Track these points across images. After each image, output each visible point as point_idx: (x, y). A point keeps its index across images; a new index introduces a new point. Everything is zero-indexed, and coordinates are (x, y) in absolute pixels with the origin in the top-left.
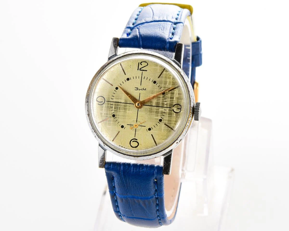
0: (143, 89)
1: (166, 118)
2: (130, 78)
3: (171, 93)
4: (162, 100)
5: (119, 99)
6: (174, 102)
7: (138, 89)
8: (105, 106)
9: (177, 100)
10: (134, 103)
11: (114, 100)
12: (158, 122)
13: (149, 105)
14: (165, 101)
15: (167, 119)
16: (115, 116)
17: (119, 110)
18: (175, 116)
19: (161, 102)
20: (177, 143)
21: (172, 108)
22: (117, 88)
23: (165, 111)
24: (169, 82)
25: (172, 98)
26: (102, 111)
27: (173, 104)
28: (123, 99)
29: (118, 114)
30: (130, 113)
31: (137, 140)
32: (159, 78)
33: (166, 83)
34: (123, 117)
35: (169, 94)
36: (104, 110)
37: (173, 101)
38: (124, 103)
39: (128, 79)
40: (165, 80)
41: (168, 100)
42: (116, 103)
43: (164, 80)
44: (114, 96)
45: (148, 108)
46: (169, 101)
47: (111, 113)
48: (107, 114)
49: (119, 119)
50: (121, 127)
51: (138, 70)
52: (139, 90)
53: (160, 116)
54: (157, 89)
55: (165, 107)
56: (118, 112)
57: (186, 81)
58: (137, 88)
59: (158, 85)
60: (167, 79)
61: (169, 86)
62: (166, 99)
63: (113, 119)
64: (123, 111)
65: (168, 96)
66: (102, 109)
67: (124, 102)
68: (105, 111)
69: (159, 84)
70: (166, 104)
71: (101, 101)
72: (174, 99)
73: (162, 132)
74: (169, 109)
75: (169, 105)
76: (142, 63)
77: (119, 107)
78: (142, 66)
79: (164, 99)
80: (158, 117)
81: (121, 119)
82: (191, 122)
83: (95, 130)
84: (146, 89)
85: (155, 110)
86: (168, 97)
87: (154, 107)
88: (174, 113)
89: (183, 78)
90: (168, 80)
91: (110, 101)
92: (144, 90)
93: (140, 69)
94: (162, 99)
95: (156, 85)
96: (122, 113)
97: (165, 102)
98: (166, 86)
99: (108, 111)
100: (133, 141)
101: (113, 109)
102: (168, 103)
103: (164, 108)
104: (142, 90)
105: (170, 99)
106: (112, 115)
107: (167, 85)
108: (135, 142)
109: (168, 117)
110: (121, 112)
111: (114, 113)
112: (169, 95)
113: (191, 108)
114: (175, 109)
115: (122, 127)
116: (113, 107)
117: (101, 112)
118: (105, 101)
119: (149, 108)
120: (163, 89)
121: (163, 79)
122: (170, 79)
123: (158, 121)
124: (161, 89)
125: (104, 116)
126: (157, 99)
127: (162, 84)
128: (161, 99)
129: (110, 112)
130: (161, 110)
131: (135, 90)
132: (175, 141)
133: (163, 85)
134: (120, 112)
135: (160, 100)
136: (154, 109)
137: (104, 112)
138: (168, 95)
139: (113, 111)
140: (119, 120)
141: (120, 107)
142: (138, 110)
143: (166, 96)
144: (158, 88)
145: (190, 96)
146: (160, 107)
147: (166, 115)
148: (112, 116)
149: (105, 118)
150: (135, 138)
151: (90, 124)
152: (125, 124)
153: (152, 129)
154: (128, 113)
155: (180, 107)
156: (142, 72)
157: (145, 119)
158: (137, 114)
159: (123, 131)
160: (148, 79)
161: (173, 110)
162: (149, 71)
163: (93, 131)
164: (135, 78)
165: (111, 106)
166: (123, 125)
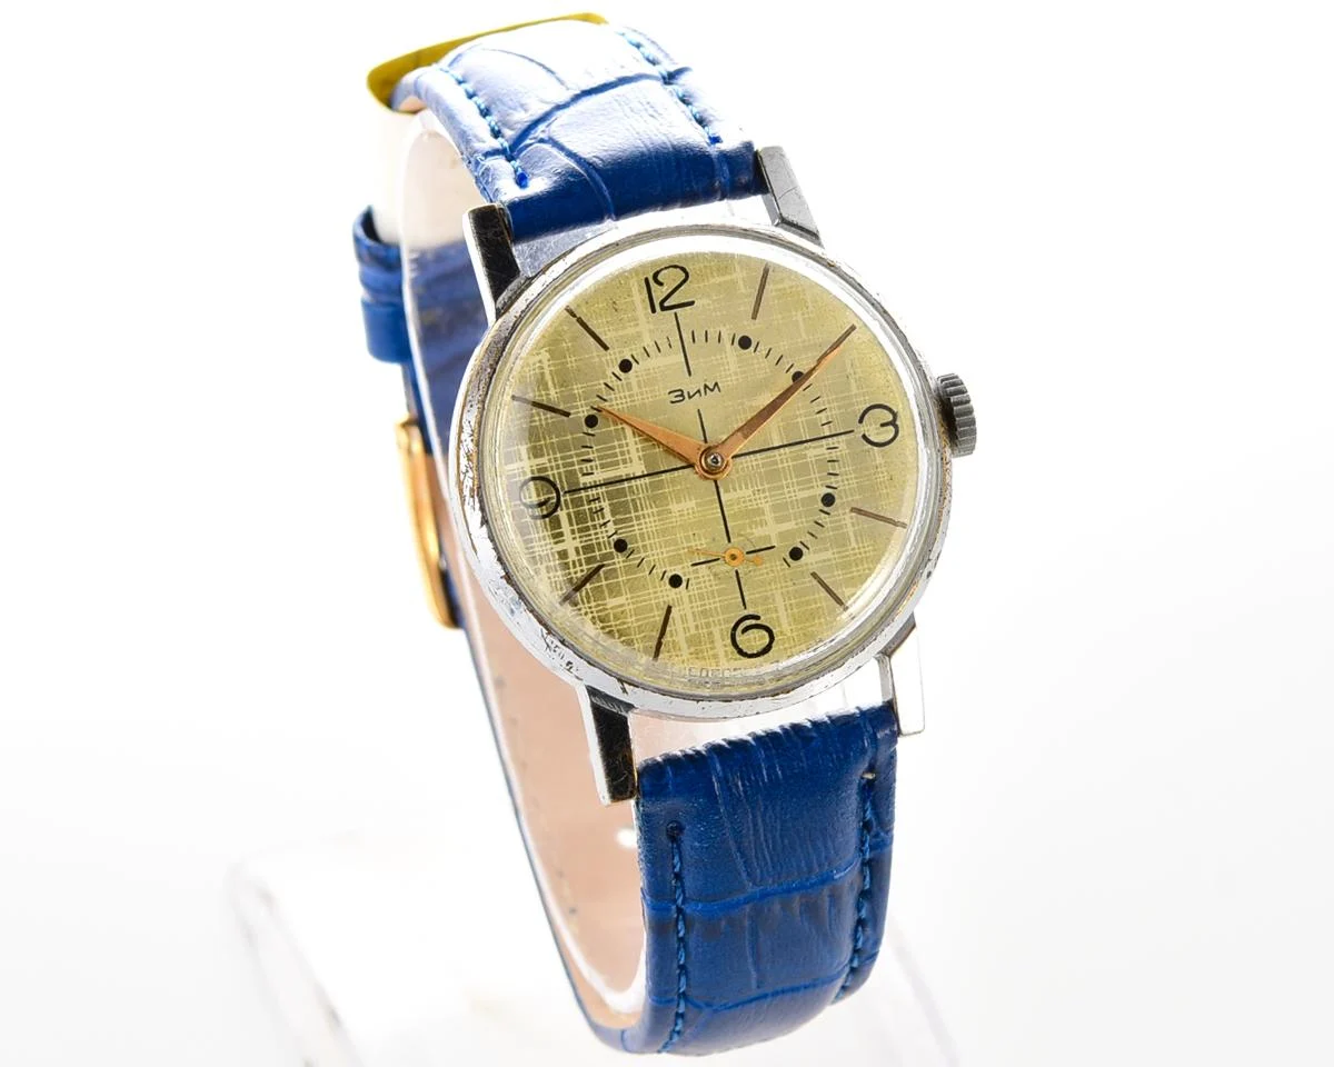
0: (706, 386)
1: (846, 483)
2: (633, 357)
4: (802, 412)
5: (617, 463)
6: (854, 400)
8: (569, 515)
9: (864, 391)
11: (599, 477)
12: (821, 511)
13: (757, 449)
14: (816, 409)
15: (853, 484)
16: (629, 546)
17: (633, 515)
18: (882, 461)
19: (803, 419)
21: (855, 431)
22: (591, 421)
23: (834, 455)
24: (805, 322)
26: (564, 541)
27: (855, 410)
28: (635, 458)
29: (637, 532)
30: (686, 512)
31: (758, 618)
32: (754, 317)
34: (661, 539)
36: (568, 535)
37: (851, 397)
38: (648, 475)
39: (626, 366)
40: (786, 317)
41: (829, 403)
42: (611, 488)
43: (782, 318)
44: (591, 461)
45: (754, 463)
46: (836, 404)
47: (606, 539)
48: (588, 549)
49: (649, 553)
50: (668, 586)
51: (654, 311)
52: (690, 397)
53: (819, 483)
54: (763, 371)
55: (827, 433)
56: (635, 522)
58: (679, 393)
59: (763, 350)
60: (793, 313)
61: (811, 337)
62: (821, 400)
63: (621, 560)
64: (655, 510)
65: (821, 384)
66: (561, 534)
67: (646, 473)
68: (574, 538)
69: (764, 343)
70: (828, 423)
71: (543, 499)
72: (854, 390)
73: (853, 549)
74: (847, 440)
75: (838, 421)
76: (660, 278)
77: (629, 498)
78: (666, 290)
79: (808, 402)
80: (813, 487)
81: (659, 551)
83: (560, 633)
84: (716, 384)
85: (791, 464)
86: (826, 388)
87: (782, 450)
88: (876, 449)
90: (798, 317)
91: (581, 486)
92: (712, 390)
93: (662, 303)
94: (800, 404)
95: (757, 354)
96: (653, 524)
97: (817, 416)
98: (801, 345)
99: (590, 535)
100: (744, 631)
101: (608, 516)
102: (833, 412)
103: (824, 442)
104: (702, 391)
105: (834, 397)
106: (612, 544)
107: (800, 339)
108: (755, 630)
109: (853, 475)
110: (647, 520)
111: (615, 533)
112: (827, 379)
114: (871, 430)
115: (675, 581)
116: (602, 509)
117: (560, 547)
118: (562, 493)
119: (760, 462)
120: (789, 359)
121: (777, 319)
122: (805, 310)
123: (821, 506)
124: (783, 363)
125: (580, 560)
127: (778, 342)
129: (596, 534)
130: (812, 453)
131: (672, 402)
133: (784, 345)
134: (642, 521)
135: (797, 413)
136: (782, 460)
137: (572, 543)
139: (611, 528)
140: (651, 559)
141: (634, 500)
144: (767, 364)
146: (807, 441)
147: (843, 470)
148: (613, 550)
149: (585, 567)
150: (746, 613)
151: (531, 615)
152: (683, 568)
153: (804, 550)
154: (678, 514)
155: (890, 417)
156: (676, 314)
157: (763, 514)
158: (718, 505)
159: (686, 600)
160: (713, 336)
161: (864, 437)
162: (705, 301)
163: (553, 646)
164: (652, 350)
165: (593, 505)
166: (674, 573)
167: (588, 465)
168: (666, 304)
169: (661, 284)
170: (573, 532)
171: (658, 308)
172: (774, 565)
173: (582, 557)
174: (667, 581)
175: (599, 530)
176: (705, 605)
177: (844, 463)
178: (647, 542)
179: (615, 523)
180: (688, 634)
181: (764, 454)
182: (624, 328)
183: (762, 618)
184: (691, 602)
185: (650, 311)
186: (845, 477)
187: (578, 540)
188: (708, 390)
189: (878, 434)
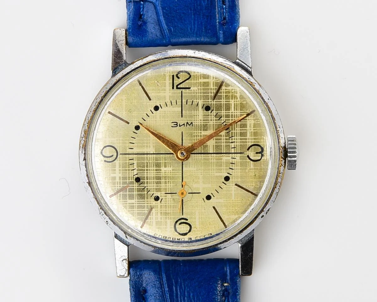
0: (187, 123)
1: (236, 173)
2: (160, 105)
3: (241, 125)
4: (225, 141)
5: (144, 146)
6: (247, 141)
7: (178, 124)
8: (120, 163)
9: (253, 137)
10: (174, 152)
11: (135, 151)
12: (223, 182)
13: (202, 152)
14: (231, 141)
15: (239, 174)
16: (141, 181)
17: (146, 168)
18: (253, 168)
19: (225, 144)
20: (263, 216)
21: (245, 153)
22: (137, 128)
23: (233, 161)
24: (235, 105)
25: (243, 134)
26: (115, 173)
27: (247, 145)
28: (152, 147)
29: (146, 176)
30: (167, 172)
31: (187, 220)
32: (214, 99)
33: (228, 108)
34: (155, 180)
35: (237, 127)
36: (117, 171)
37: (246, 139)
39: (156, 108)
40: (227, 101)
41: (237, 140)
42: (139, 156)
43: (225, 101)
44: (134, 143)
46: (239, 141)
47: (132, 176)
48: (124, 178)
49: (149, 185)
50: (153, 200)
51: (173, 88)
52: (180, 126)
53: (225, 171)
54: (213, 121)
55: (233, 152)
56: (146, 172)
57: (265, 100)
58: (176, 123)
59: (214, 113)
60: (231, 100)
61: (236, 112)
62: (233, 138)
63: (136, 185)
64: (155, 168)
65: (235, 131)
66: (115, 170)
67: (154, 153)
68: (120, 173)
69: (215, 111)
70: (234, 148)
71: (111, 155)
72: (248, 136)
73: (232, 201)
74: (240, 156)
75: (239, 148)
76: (179, 75)
77: (145, 162)
78: (180, 81)
79: (228, 138)
80: (222, 172)
81: (153, 185)
82: (283, 174)
83: (104, 210)
84: (192, 123)
85: (215, 161)
86: (237, 133)
87: (213, 155)
88: (251, 162)
89: (260, 95)
90: (232, 102)
91: (127, 153)
92: (190, 125)
93: (177, 86)
94: (225, 138)
95: (212, 114)
96: (153, 174)
97: (231, 144)
98: (230, 114)
99: (126, 173)
100: (180, 224)
101: (135, 167)
102: (237, 144)
103: (231, 155)
104: (185, 125)
105: (239, 137)
106: (135, 178)
107: (230, 112)
108: (185, 224)
109: (239, 171)
110: (151, 172)
111: (137, 174)
112: (238, 130)
113: (281, 148)
114: (252, 154)
115: (157, 198)
116: (134, 164)
117: (114, 175)
118: (119, 154)
119: (203, 158)
120: (224, 119)
121: (223, 101)
122: (236, 100)
123: (223, 180)
124: (221, 120)
125: (120, 182)
126: (216, 139)
127: (221, 111)
128: (222, 138)
129: (129, 173)
130: (225, 158)
131: (172, 127)
132: (259, 214)
133: (223, 113)
134: (149, 172)
135: (222, 141)
136: (211, 159)
137: (118, 175)
138: (236, 129)
139: (135, 172)
140: (149, 187)
141: (147, 163)
142: (182, 165)
143: (232, 133)
144: (215, 119)
145: (276, 128)
146: (224, 153)
147: (236, 168)
148: (134, 181)
149: (121, 185)
150: (183, 217)
151: (95, 200)
152: (161, 194)
153: (212, 197)
154: (164, 172)
155: (260, 150)
156: (182, 91)
157: (199, 179)
158: (181, 171)
159: (159, 207)
160: (195, 103)
161: (248, 156)
162: (196, 88)
163: (102, 214)
164: (169, 104)
165: (130, 161)
166: (157, 195)
167: (132, 145)
168: (179, 87)
169: (179, 78)
170: (120, 170)
171: (175, 87)
172: (199, 200)
173: (121, 181)
174: (153, 198)
175: (130, 172)
176: (166, 210)
177: (237, 165)
178: (149, 181)
179: (138, 170)
180: (157, 220)
181: (205, 155)
182: (160, 93)
183: (189, 220)
184: (161, 208)
185: (171, 88)
186: (236, 171)
187: (121, 174)
188: (188, 125)
189: (254, 156)
